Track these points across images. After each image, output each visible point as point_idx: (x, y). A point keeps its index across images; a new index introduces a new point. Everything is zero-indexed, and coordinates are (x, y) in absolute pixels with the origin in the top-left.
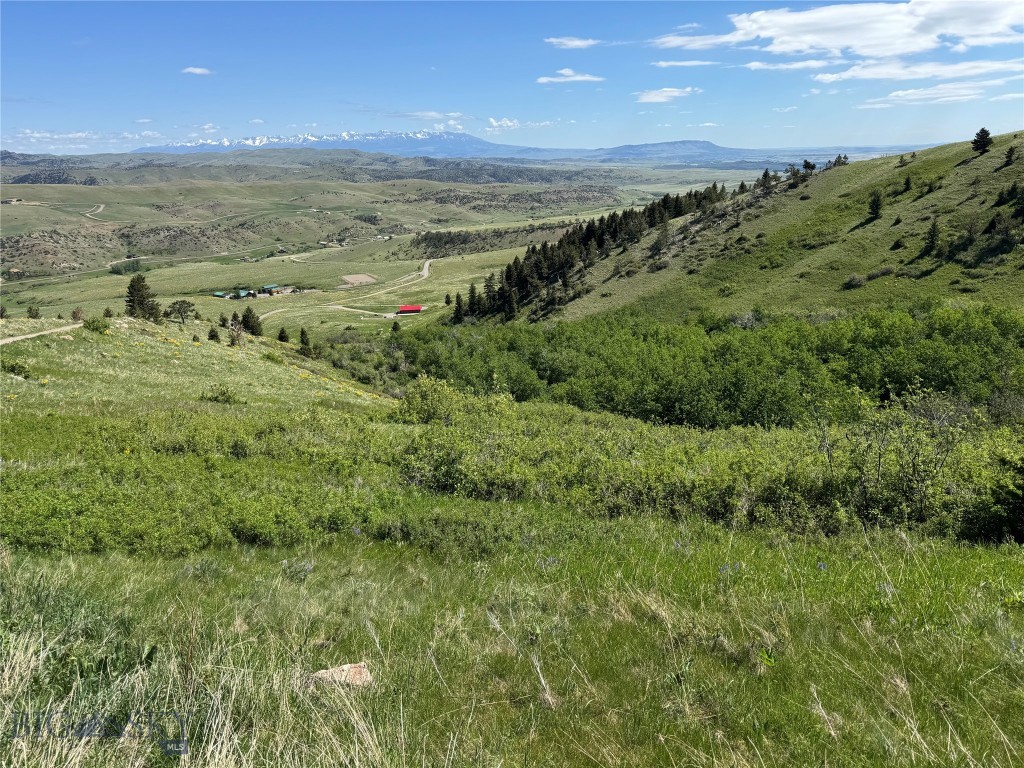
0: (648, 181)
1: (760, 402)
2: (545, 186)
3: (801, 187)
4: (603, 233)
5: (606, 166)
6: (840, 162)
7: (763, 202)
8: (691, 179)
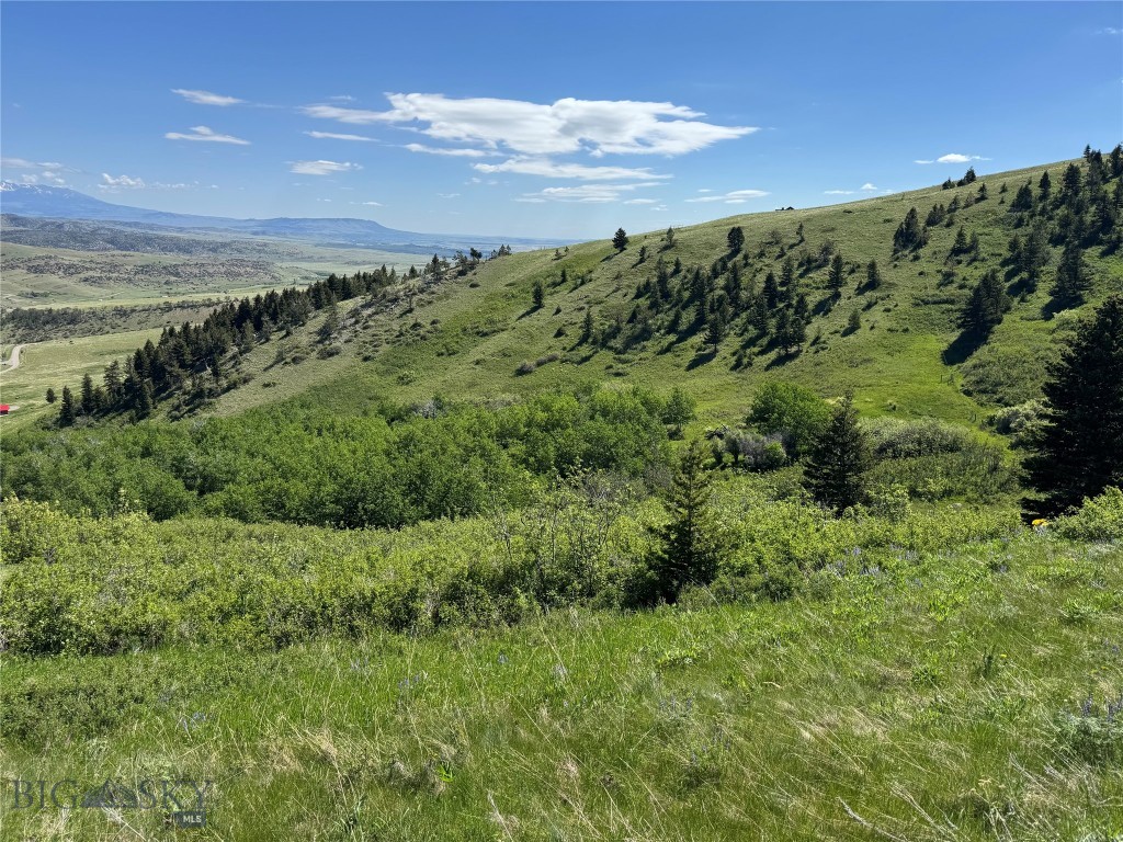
0: (310, 259)
1: (446, 493)
2: (183, 257)
3: (470, 274)
4: (260, 314)
5: (260, 239)
6: (504, 252)
7: (434, 288)
8: (359, 260)
